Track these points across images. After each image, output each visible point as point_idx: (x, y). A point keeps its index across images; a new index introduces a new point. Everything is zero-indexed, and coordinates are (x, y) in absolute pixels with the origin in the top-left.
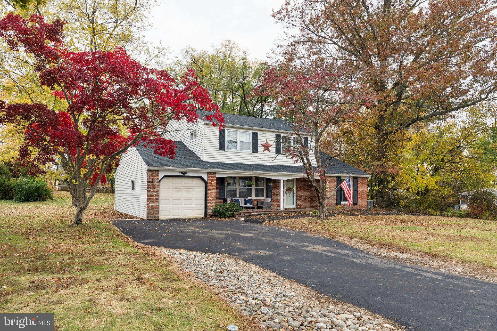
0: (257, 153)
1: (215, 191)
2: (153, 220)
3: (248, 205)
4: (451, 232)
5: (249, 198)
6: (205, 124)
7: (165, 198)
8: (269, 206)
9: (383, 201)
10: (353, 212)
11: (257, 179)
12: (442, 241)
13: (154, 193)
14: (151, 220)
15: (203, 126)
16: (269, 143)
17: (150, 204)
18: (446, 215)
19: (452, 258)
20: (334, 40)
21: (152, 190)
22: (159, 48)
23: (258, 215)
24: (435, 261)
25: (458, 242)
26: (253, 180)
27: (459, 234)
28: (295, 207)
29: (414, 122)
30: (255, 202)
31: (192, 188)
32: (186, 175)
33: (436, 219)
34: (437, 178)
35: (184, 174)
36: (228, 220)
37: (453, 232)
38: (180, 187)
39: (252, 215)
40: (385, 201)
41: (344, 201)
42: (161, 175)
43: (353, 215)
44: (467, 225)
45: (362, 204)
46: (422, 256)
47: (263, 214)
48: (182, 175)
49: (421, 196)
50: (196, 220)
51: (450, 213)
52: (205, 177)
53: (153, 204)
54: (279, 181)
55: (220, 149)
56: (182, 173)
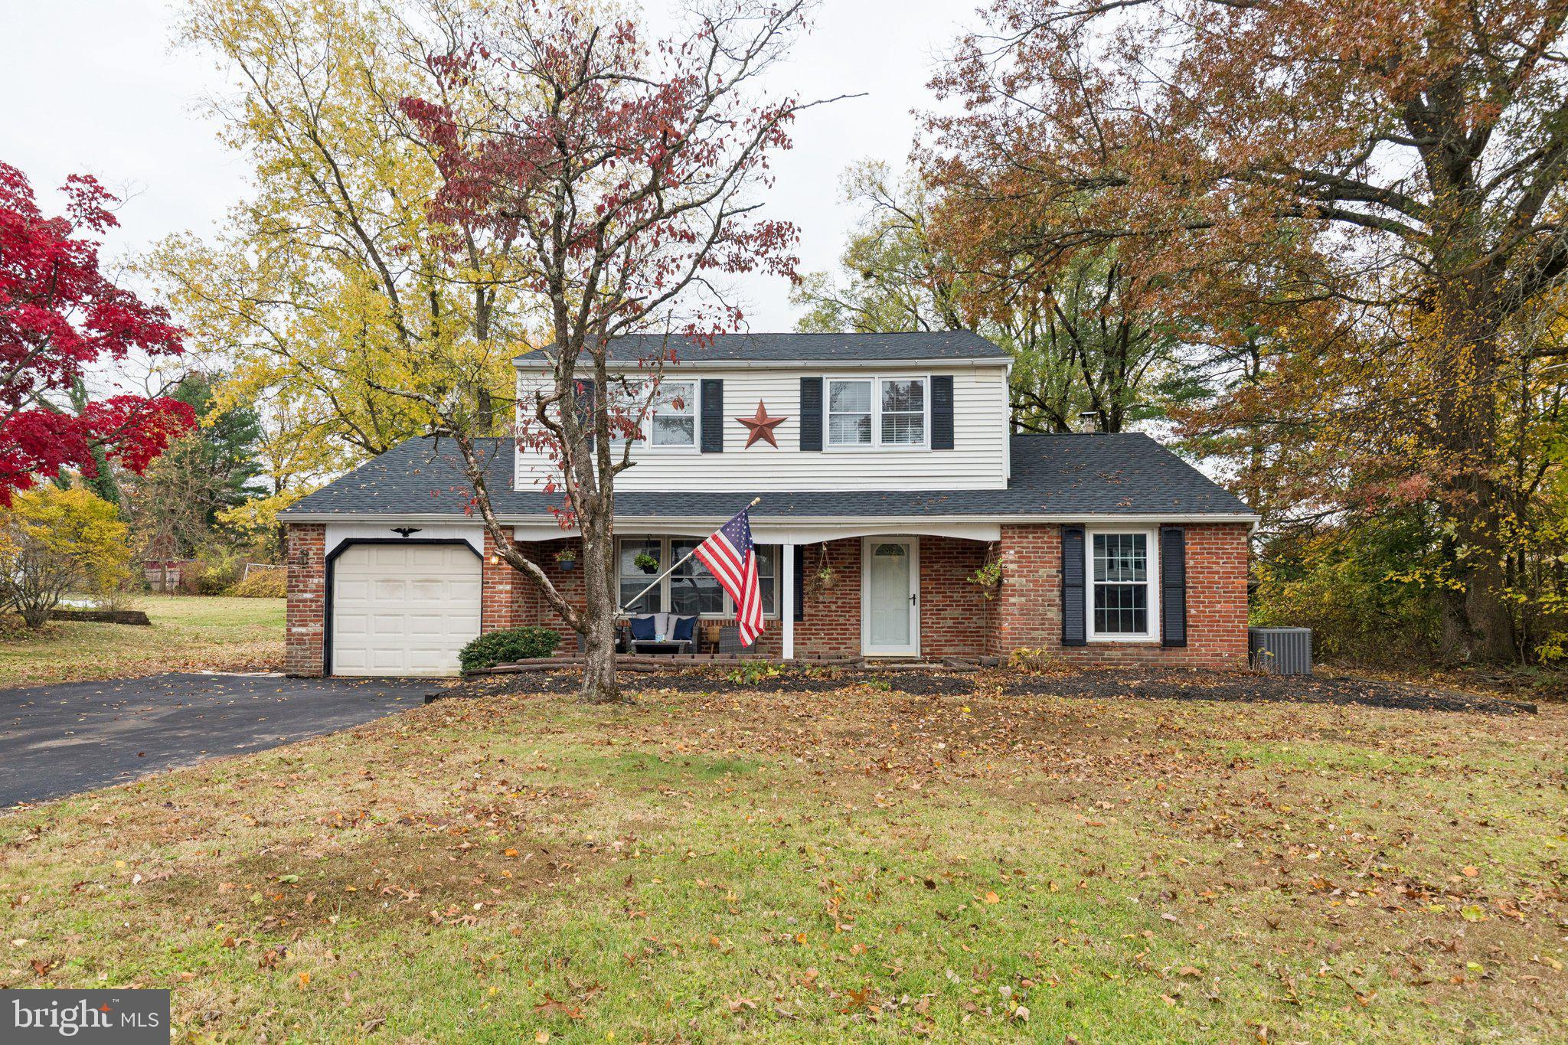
0: (721, 451)
1: (508, 587)
2: (303, 678)
7: (352, 611)
13: (308, 596)
14: (297, 677)
15: (520, 376)
16: (772, 412)
17: (294, 630)
21: (301, 587)
28: (912, 652)
31: (439, 577)
32: (412, 536)
35: (405, 533)
38: (401, 577)
41: (1109, 629)
42: (333, 541)
45: (1217, 644)
48: (400, 536)
52: (478, 541)
53: (303, 630)
56: (398, 530)
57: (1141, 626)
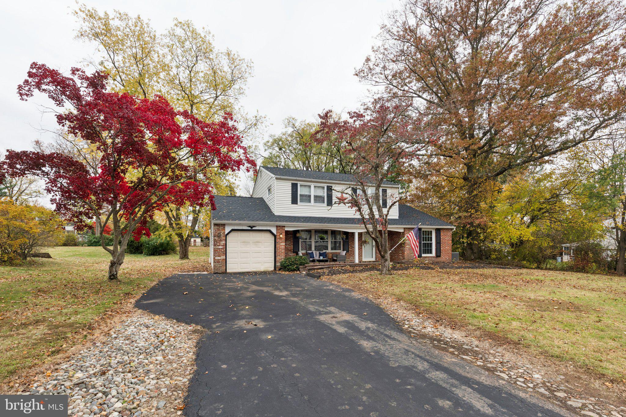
0: (331, 206)
1: (284, 244)
2: (220, 273)
3: (321, 258)
4: (540, 293)
5: (324, 251)
6: (277, 179)
8: (344, 259)
9: (473, 253)
10: (430, 265)
11: (334, 233)
12: (521, 311)
13: (221, 247)
14: (218, 273)
15: (275, 181)
16: (344, 196)
17: (216, 258)
18: (544, 268)
19: (528, 346)
20: (418, 93)
21: (218, 244)
22: (256, 117)
23: (320, 269)
24: (500, 349)
25: (545, 314)
26: (330, 233)
27: (550, 297)
28: (374, 259)
29: (505, 170)
30: (331, 255)
31: (260, 241)
32: (254, 228)
33: (527, 274)
34: (533, 228)
35: (252, 227)
36: (291, 273)
37: (543, 294)
38: (248, 241)
39: (314, 269)
40: (475, 253)
41: (425, 253)
42: (227, 230)
43: (430, 268)
44: (566, 282)
45: (446, 256)
46: (479, 338)
47: (326, 268)
48: (250, 228)
49: (516, 248)
50: (265, 273)
51: (548, 266)
52: (274, 230)
53: (219, 258)
54: (353, 234)
55: (292, 203)
56: (250, 227)
57: (431, 253)
